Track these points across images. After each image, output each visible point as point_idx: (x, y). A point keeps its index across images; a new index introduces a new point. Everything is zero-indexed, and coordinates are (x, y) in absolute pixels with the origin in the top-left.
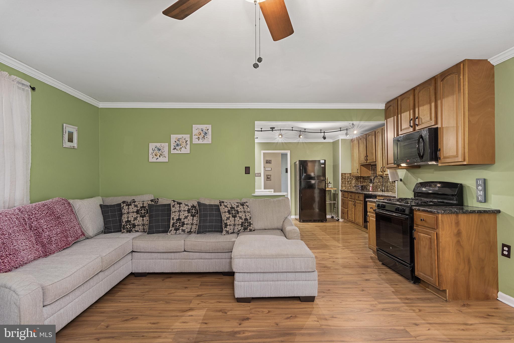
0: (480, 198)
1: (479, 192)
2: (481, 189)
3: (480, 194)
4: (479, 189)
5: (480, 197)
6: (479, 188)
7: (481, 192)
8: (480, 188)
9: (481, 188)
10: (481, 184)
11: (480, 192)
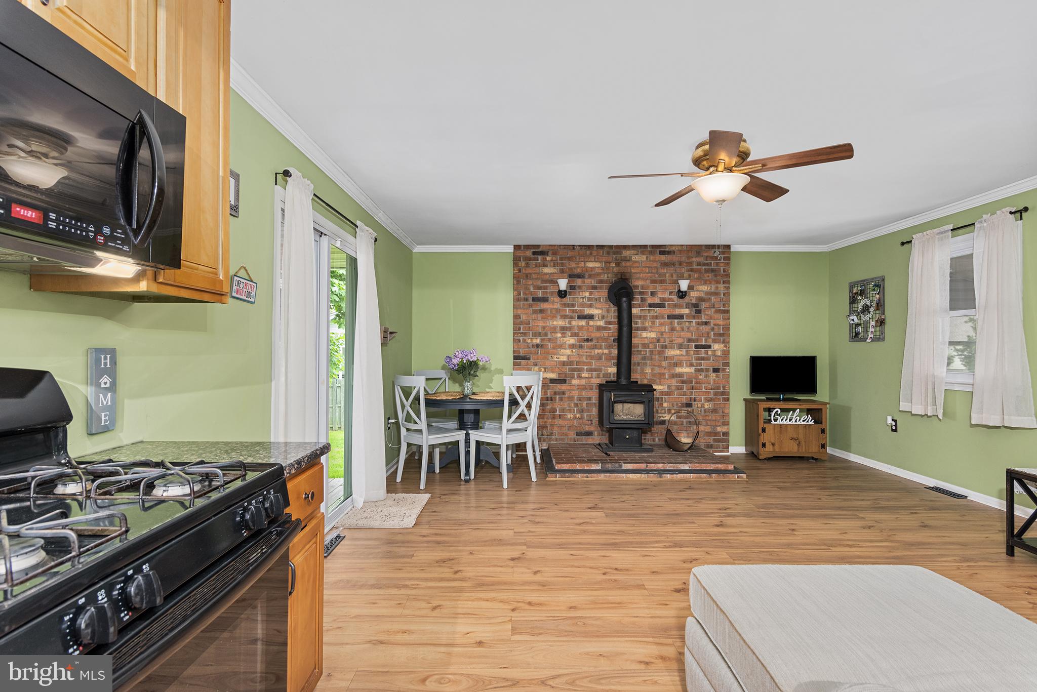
0: (103, 419)
1: (101, 395)
2: (108, 385)
3: (105, 403)
4: (103, 386)
5: (105, 416)
6: (102, 383)
7: (109, 394)
8: (105, 383)
9: (108, 382)
10: (108, 366)
11: (105, 398)
